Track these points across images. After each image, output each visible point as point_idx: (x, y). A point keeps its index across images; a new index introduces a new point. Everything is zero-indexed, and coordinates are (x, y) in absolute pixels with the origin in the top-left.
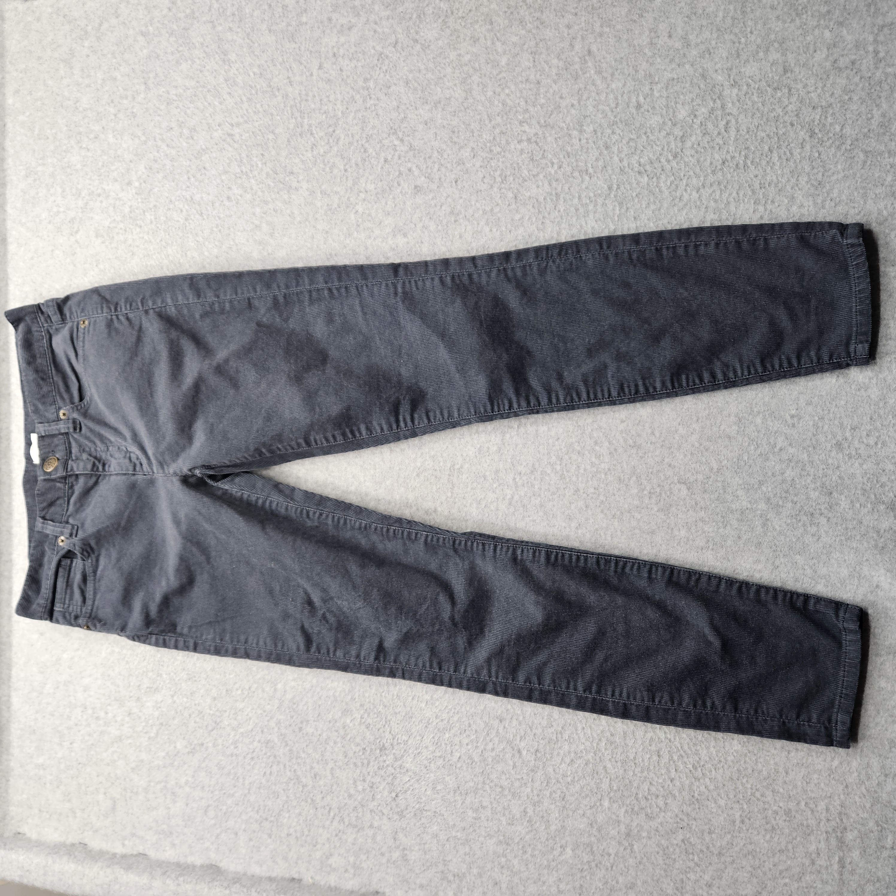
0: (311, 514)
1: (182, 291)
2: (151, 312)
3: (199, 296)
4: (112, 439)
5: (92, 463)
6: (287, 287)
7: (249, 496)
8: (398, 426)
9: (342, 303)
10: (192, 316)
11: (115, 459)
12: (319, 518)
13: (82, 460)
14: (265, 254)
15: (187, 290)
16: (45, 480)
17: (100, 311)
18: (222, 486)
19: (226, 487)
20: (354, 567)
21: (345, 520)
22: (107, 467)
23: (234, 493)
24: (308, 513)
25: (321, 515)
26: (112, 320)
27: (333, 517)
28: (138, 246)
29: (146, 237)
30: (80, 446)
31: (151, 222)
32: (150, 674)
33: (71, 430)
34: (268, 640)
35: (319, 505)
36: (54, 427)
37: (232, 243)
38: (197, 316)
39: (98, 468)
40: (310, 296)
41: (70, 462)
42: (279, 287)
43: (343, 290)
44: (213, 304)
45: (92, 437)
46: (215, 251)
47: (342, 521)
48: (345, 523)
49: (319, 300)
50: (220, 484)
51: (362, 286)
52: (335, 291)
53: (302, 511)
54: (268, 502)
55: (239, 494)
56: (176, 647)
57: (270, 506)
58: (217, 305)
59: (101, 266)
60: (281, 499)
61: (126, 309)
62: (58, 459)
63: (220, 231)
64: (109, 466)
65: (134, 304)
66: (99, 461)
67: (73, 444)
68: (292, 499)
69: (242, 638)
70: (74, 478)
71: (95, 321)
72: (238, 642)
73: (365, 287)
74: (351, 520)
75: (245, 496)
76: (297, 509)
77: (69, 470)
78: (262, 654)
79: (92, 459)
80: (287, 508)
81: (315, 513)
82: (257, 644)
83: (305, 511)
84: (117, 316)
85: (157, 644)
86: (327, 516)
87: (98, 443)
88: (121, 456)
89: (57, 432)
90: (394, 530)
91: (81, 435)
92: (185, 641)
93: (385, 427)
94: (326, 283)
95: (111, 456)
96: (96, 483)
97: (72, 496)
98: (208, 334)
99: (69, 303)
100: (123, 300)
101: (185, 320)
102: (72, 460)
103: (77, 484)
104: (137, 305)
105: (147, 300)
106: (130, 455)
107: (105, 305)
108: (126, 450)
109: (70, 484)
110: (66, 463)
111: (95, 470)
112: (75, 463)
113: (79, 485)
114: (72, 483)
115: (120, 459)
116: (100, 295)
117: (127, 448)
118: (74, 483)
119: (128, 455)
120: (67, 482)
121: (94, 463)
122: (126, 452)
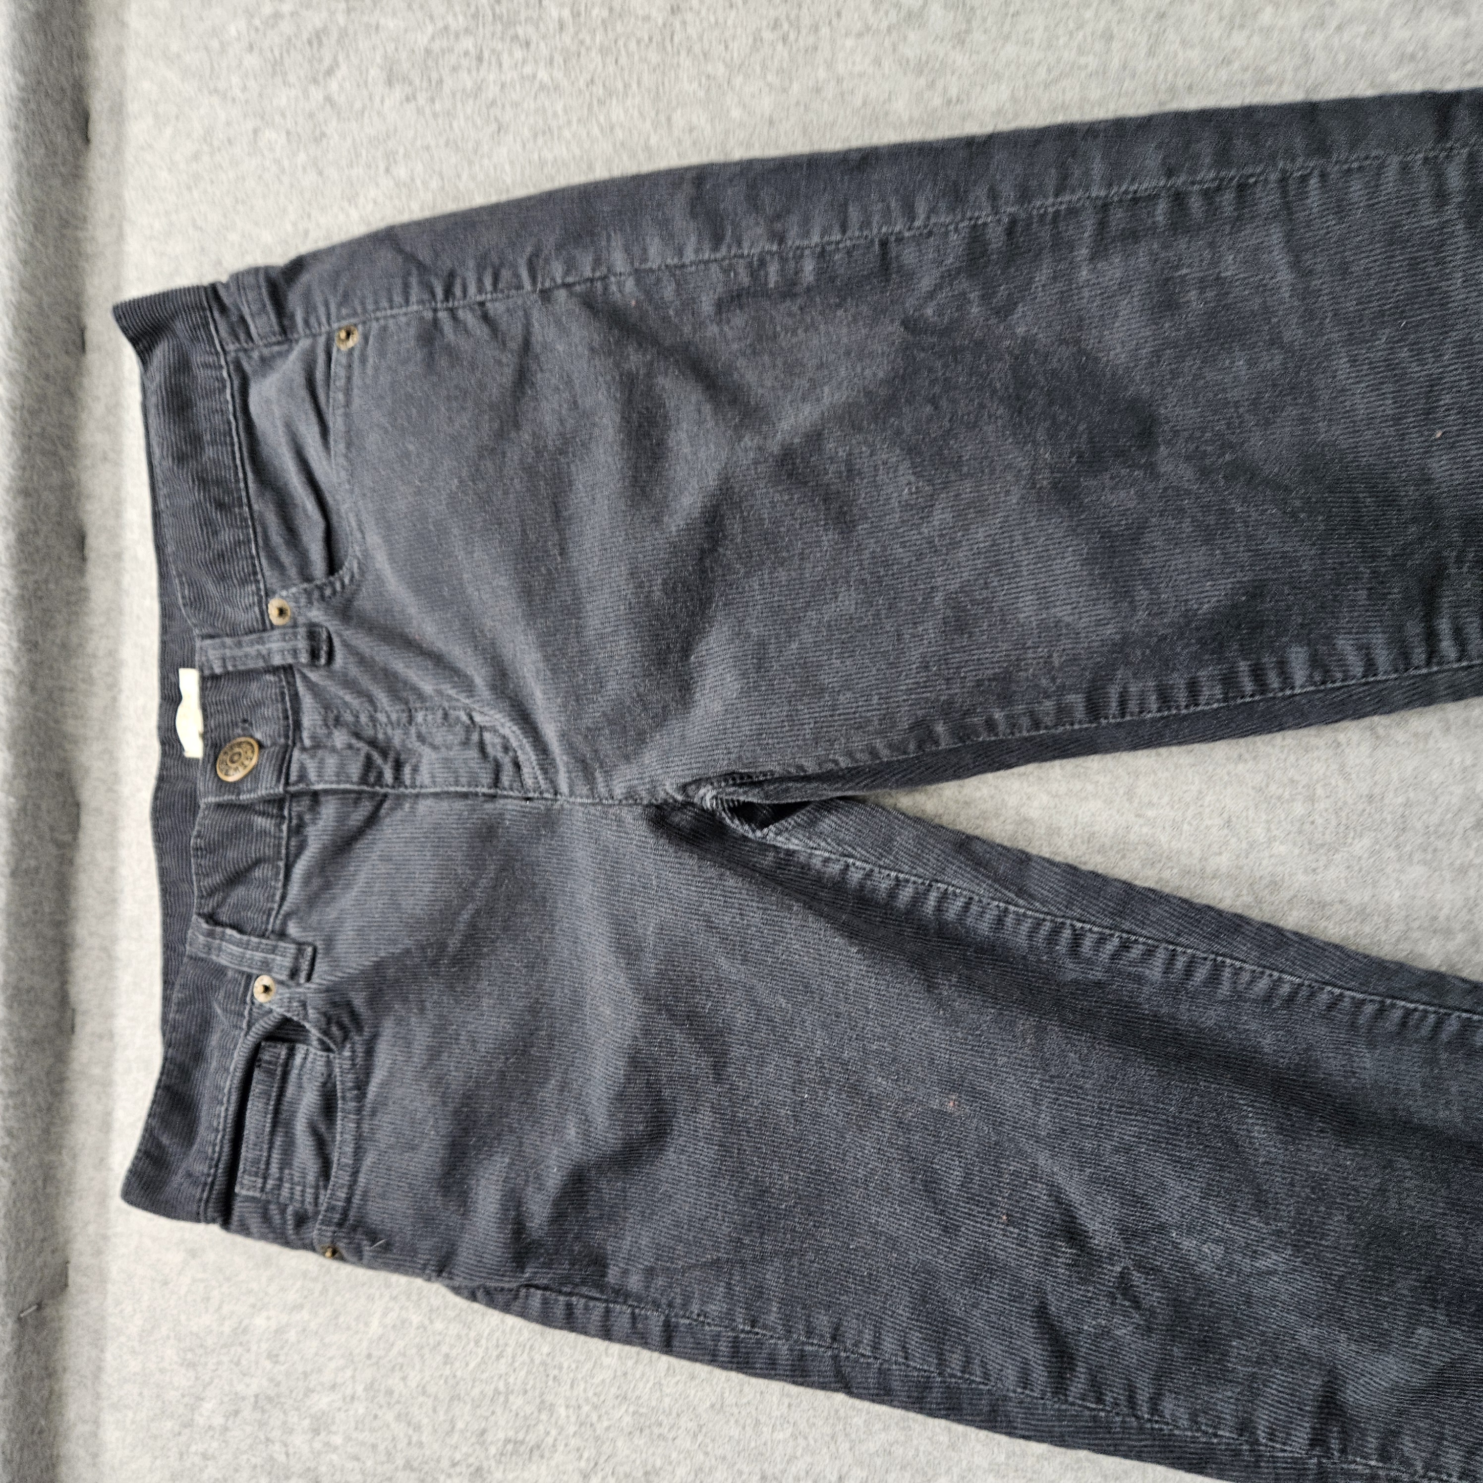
0: (1087, 943)
1: (664, 224)
2: (561, 295)
3: (717, 240)
4: (428, 687)
5: (362, 758)
6: (1024, 195)
7: (869, 875)
8: (1432, 653)
9: (1212, 245)
10: (689, 304)
11: (435, 747)
12: (1115, 956)
13: (333, 750)
14: (937, 101)
15: (680, 222)
16: (219, 806)
17: (398, 299)
18: (780, 841)
19: (794, 844)
20: (1258, 1132)
21: (1217, 968)
22: (407, 770)
23: (817, 863)
24: (1077, 938)
25: (1125, 946)
26: (435, 322)
27: (1173, 955)
28: (516, 105)
29: (543, 75)
30: (327, 707)
31: (562, 26)
32: (517, 1401)
33: (304, 658)
34: (915, 1337)
35: (1121, 914)
36: (252, 650)
37: (822, 74)
38: (707, 306)
39: (380, 775)
40: (1102, 225)
41: (296, 753)
42: (994, 196)
43: (1228, 197)
44: (762, 263)
45: (366, 682)
46: (766, 104)
47: (1201, 973)
48: (1214, 978)
49: (1132, 236)
50: (770, 834)
51: (1304, 179)
52: (1196, 204)
53: (1056, 931)
54: (933, 896)
55: (835, 869)
56: (607, 1334)
57: (939, 909)
58: (773, 269)
59: (401, 172)
60: (982, 890)
61: (481, 290)
62: (261, 746)
63: (785, 39)
64: (415, 770)
65: (505, 274)
66: (384, 754)
67: (307, 701)
68: (1021, 892)
69: (823, 1321)
70: (306, 802)
71: (385, 329)
72: (810, 1333)
73: (1314, 182)
74: (1237, 972)
75: (855, 876)
76: (1038, 924)
77: (293, 777)
78: (896, 1385)
79: (364, 748)
80: (1000, 921)
81: (1102, 940)
82: (876, 1346)
83: (1067, 933)
84: (452, 311)
85: (545, 1319)
86: (1150, 953)
87: (382, 698)
88: (455, 737)
89: (261, 664)
90: (1408, 1013)
91: (332, 675)
92: (634, 1317)
93: (1383, 657)
94: (1170, 173)
95: (421, 738)
96: (372, 820)
97: (298, 855)
98: (741, 362)
99: (305, 278)
100: (471, 264)
101: (665, 319)
102: (304, 749)
103: (314, 821)
104: (517, 276)
105: (547, 261)
106: (481, 735)
107: (414, 281)
108: (468, 722)
109: (294, 822)
110: (283, 758)
111: (372, 779)
112: (313, 757)
113: (321, 823)
114: (300, 817)
115: (449, 748)
116: (400, 251)
117: (474, 714)
118: (307, 817)
119: (475, 737)
120: (286, 813)
121: (369, 758)
122: (468, 727)
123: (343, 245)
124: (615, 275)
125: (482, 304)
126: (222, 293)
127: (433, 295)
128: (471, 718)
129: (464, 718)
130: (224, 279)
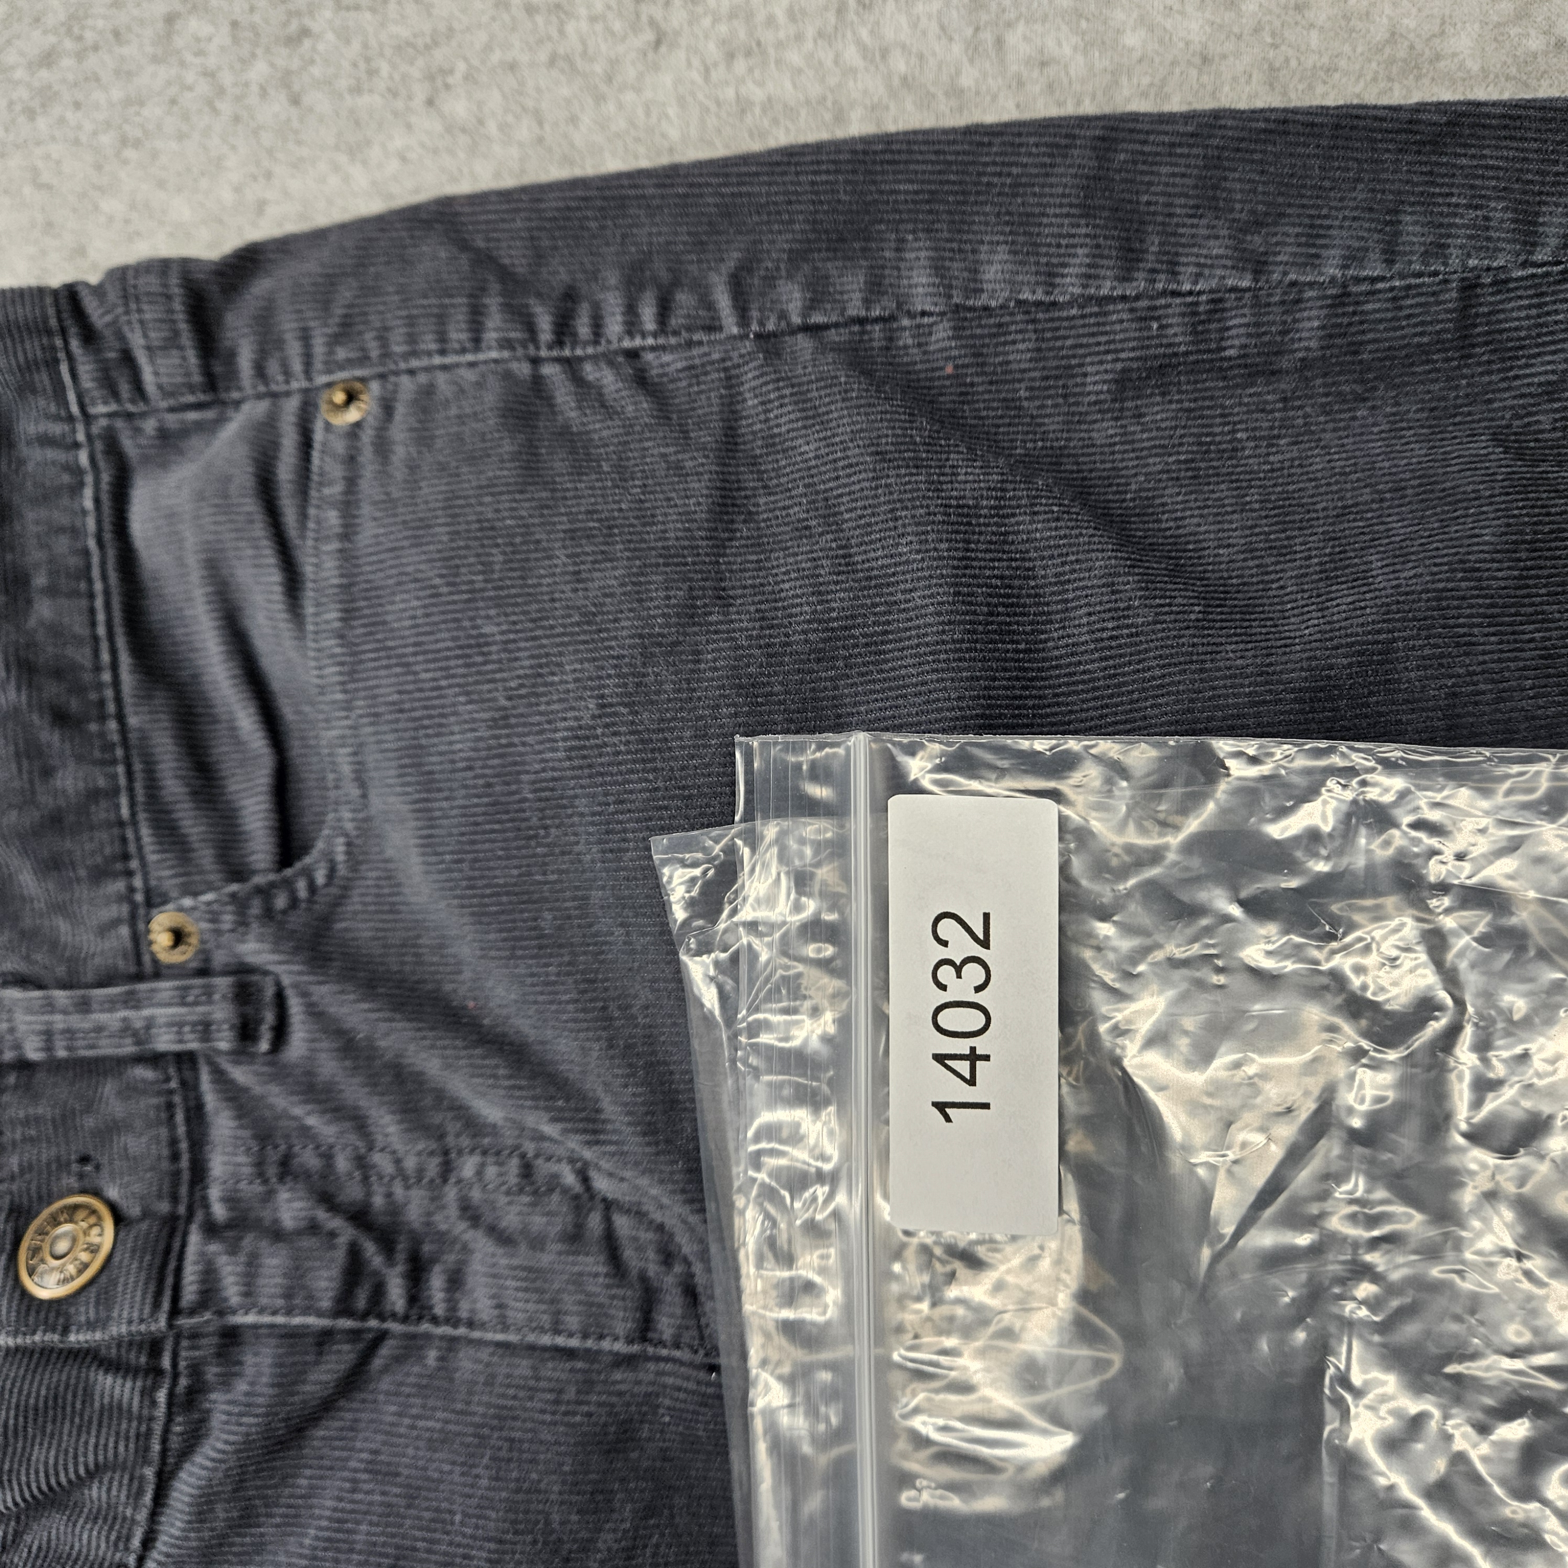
97: (186, 1452)
98: (1171, 496)
99: (261, 287)
100: (612, 278)
101: (1011, 404)
102: (212, 1230)
103: (226, 1381)
104: (710, 306)
105: (770, 281)
106: (608, 1220)
107: (493, 302)
108: (578, 1188)
109: (183, 1382)
110: (168, 1251)
111: (361, 1301)
112: (233, 1251)
113: (242, 1386)
114: (196, 1370)
115: (537, 1243)
116: (464, 246)
117: (593, 1174)
118: (212, 1372)
119: (595, 1221)
120: (166, 1363)
121: (354, 1252)
122: (576, 1197)
123: (343, 228)
124: (911, 315)
125: (633, 355)
126: (91, 306)
127: (531, 329)
128: (585, 1180)
129: (570, 1178)
130: (94, 279)
